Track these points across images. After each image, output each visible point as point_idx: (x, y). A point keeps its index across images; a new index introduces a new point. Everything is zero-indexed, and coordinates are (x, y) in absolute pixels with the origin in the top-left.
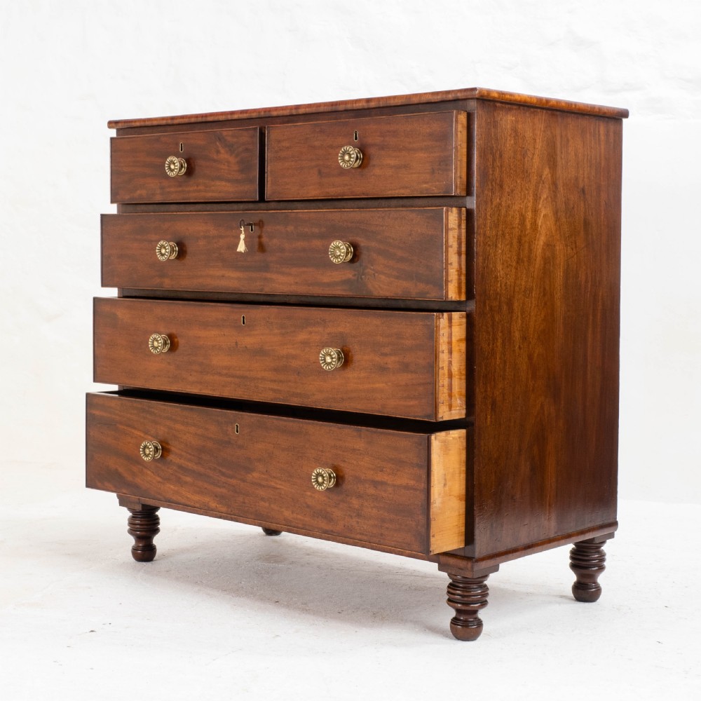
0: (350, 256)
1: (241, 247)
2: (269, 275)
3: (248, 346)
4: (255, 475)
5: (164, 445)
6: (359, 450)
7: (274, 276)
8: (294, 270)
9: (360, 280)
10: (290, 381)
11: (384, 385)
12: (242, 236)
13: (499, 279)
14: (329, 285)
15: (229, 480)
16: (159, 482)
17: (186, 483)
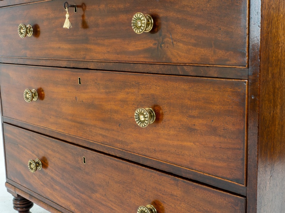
0: (150, 28)
1: (67, 25)
2: (89, 46)
3: (84, 101)
4: (98, 195)
5: (43, 162)
6: (177, 196)
7: (92, 47)
8: (107, 42)
9: (159, 48)
10: (113, 130)
11: (192, 144)
12: (67, 16)
13: (280, 45)
14: (133, 53)
15: (81, 194)
16: (42, 185)
17: (56, 189)
